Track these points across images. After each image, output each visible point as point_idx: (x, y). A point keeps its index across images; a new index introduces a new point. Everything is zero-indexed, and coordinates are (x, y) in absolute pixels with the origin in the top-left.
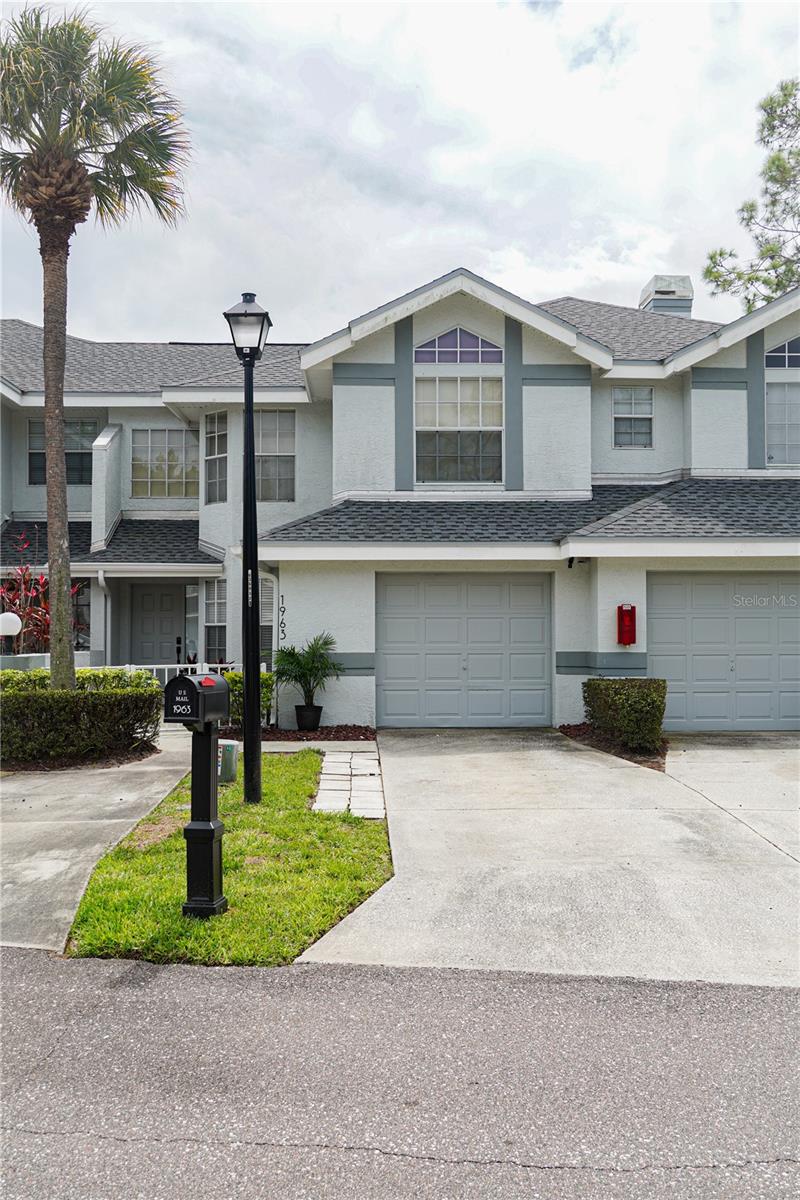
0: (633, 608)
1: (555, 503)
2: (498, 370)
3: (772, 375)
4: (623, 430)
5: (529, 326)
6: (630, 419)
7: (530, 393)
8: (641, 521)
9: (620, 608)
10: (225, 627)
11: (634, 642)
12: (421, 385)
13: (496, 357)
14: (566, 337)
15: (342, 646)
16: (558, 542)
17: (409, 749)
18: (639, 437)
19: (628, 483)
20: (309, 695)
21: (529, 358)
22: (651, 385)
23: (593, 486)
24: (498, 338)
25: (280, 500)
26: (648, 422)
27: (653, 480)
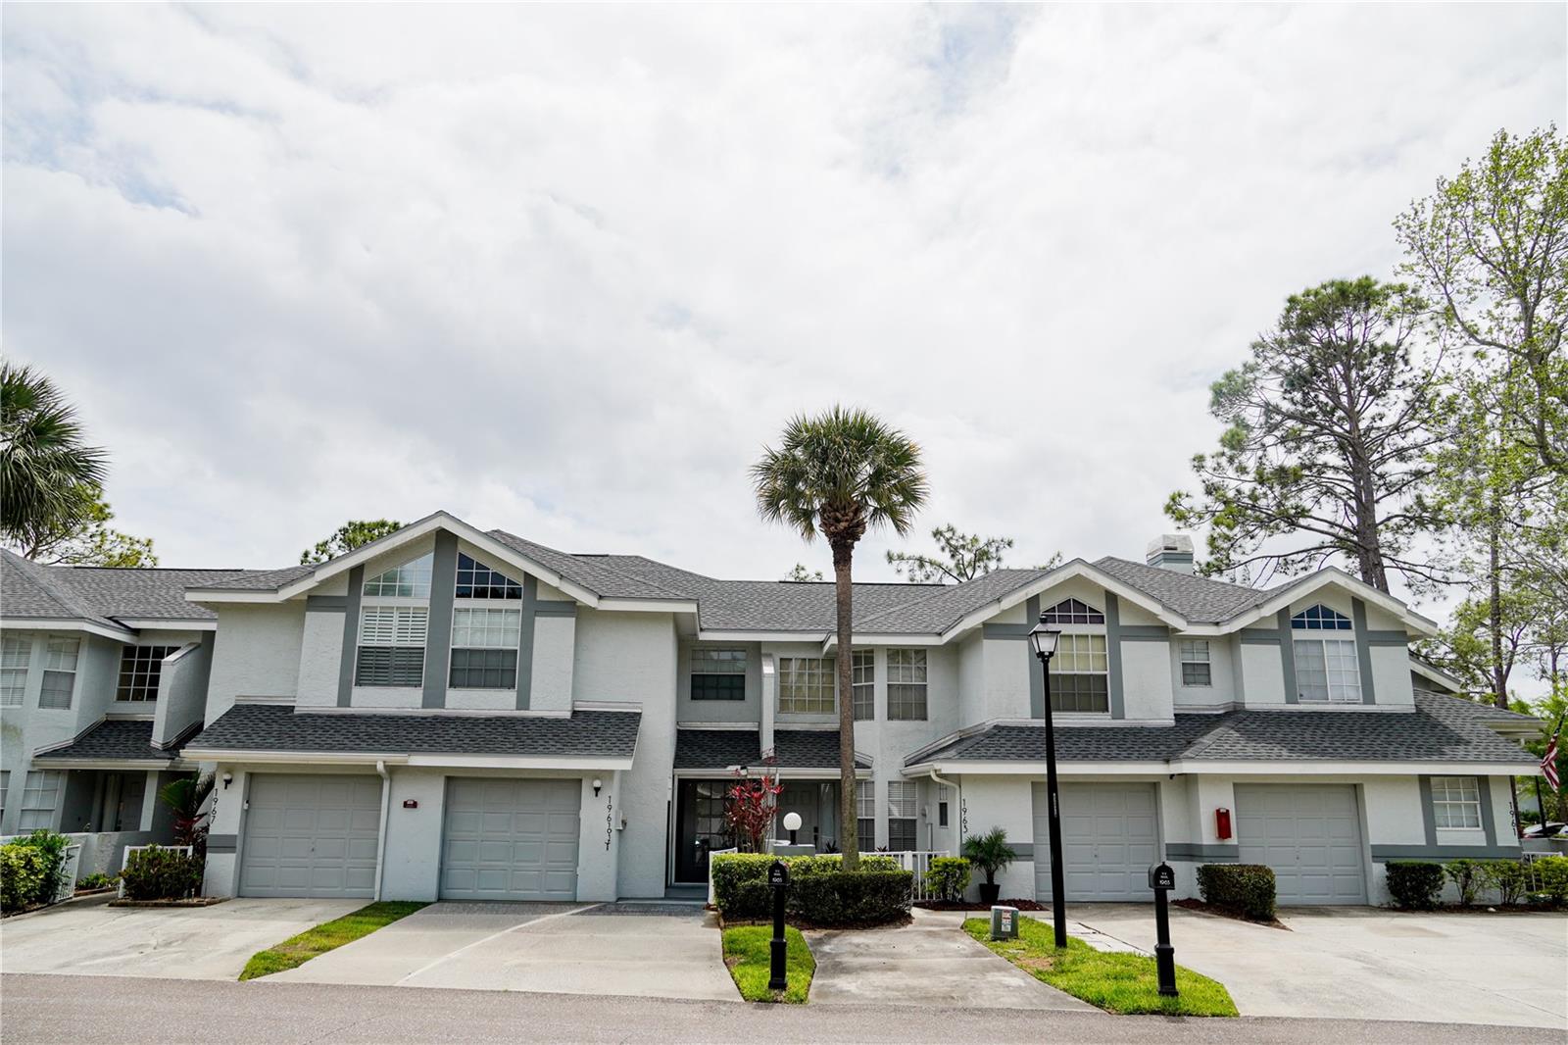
0: (1228, 811)
1: (1149, 729)
2: (1101, 629)
3: (1298, 634)
4: (1188, 672)
5: (1123, 598)
6: (1194, 664)
7: (1126, 646)
8: (1227, 746)
9: (1218, 811)
10: (873, 820)
11: (1230, 837)
12: (1063, 639)
13: (1100, 620)
14: (1154, 608)
15: (1010, 839)
16: (1167, 761)
17: (1120, 915)
18: (1201, 677)
19: (1195, 712)
20: (990, 876)
21: (1124, 620)
22: (1207, 640)
23: (1175, 715)
24: (1101, 606)
25: (916, 719)
26: (1206, 667)
27: (1213, 710)
